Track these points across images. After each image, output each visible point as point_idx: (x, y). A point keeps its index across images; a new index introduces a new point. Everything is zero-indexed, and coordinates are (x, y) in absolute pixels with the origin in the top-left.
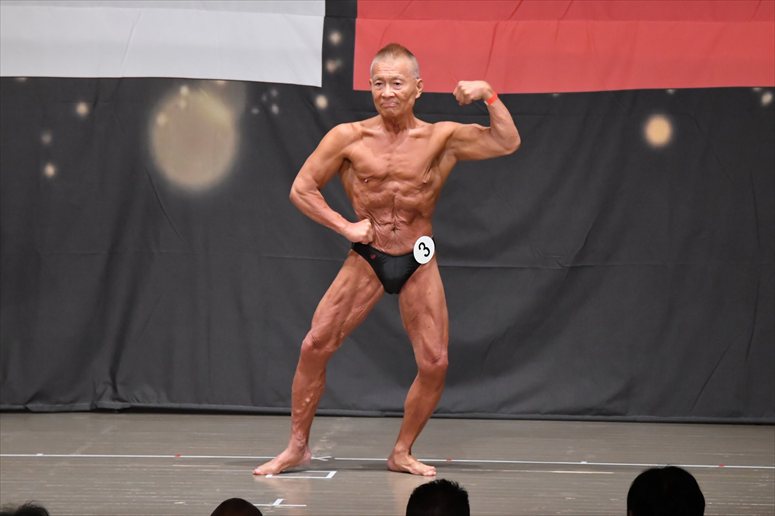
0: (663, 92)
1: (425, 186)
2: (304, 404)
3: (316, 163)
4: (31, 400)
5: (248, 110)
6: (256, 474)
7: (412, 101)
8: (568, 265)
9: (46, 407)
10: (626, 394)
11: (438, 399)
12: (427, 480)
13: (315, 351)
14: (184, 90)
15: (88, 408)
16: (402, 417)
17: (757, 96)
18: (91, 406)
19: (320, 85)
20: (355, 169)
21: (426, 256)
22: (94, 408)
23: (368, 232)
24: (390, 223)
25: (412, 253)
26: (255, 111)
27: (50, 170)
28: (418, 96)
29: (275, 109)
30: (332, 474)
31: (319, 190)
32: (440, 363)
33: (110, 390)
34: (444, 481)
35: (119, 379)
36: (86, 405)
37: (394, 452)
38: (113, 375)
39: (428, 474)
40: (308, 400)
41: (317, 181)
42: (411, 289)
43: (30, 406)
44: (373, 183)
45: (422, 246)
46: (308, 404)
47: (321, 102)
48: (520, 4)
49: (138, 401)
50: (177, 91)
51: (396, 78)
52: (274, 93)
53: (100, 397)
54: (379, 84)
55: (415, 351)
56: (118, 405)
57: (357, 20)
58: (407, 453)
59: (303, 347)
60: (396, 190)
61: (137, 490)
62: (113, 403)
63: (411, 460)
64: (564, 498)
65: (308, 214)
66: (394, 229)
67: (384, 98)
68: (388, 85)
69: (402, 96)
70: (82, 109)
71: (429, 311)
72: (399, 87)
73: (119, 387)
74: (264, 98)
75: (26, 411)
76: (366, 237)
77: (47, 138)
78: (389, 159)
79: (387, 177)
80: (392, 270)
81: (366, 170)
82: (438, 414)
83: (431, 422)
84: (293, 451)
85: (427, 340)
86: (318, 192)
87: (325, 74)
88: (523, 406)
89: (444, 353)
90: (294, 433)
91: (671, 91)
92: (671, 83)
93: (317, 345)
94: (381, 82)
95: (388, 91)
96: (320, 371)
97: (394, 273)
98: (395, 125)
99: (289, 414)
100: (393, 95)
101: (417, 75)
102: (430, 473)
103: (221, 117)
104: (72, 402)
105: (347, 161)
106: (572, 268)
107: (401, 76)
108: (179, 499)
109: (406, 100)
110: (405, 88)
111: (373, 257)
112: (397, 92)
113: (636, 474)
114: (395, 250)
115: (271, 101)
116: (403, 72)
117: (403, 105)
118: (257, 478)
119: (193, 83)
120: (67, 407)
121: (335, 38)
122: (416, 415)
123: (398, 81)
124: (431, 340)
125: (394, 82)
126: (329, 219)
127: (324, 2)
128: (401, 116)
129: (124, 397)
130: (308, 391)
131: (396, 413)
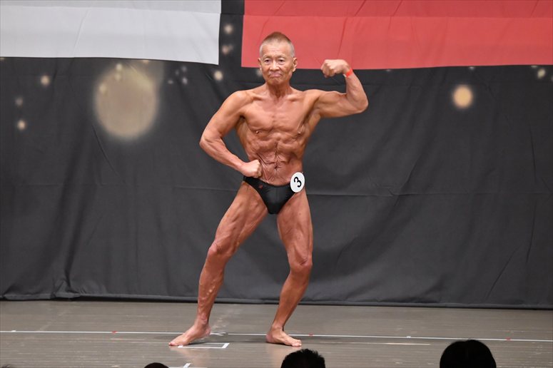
0: (466, 68)
1: (299, 136)
2: (208, 294)
3: (220, 118)
4: (7, 292)
5: (165, 82)
6: (171, 345)
7: (290, 73)
8: (398, 194)
9: (19, 296)
10: (439, 287)
11: (304, 291)
12: (294, 350)
13: (219, 256)
14: (119, 67)
15: (49, 298)
16: (278, 304)
17: (535, 72)
18: (51, 295)
19: (217, 63)
20: (248, 124)
21: (299, 186)
22: (53, 297)
23: (259, 169)
24: (273, 163)
25: (289, 184)
26: (171, 82)
27: (22, 125)
28: (294, 70)
29: (185, 81)
30: (226, 345)
31: (222, 139)
32: (306, 264)
33: (65, 284)
34: (307, 350)
35: (72, 277)
36: (48, 295)
37: (272, 330)
38: (67, 274)
39: (297, 346)
40: (211, 291)
41: (221, 133)
42: (287, 211)
43: (6, 296)
44: (262, 134)
45: (296, 180)
46: (211, 294)
47: (218, 76)
48: (364, 3)
49: (86, 293)
50: (114, 67)
51: (280, 57)
52: (184, 69)
53: (57, 290)
54: (268, 61)
55: (288, 255)
56: (71, 295)
57: (244, 16)
58: (281, 330)
59: (209, 252)
60: (279, 139)
61: (84, 357)
62: (66, 293)
63: (284, 334)
64: (394, 363)
65: (214, 156)
66: (276, 168)
67: (272, 70)
68: (274, 62)
69: (285, 69)
70: (45, 80)
71: (299, 226)
72: (282, 63)
73: (71, 282)
74: (177, 73)
75: (4, 299)
76: (257, 173)
77: (19, 102)
78: (273, 117)
79: (272, 130)
80: (274, 197)
81: (257, 124)
82: (305, 301)
83: (299, 307)
84: (198, 328)
85: (298, 248)
86: (221, 140)
87: (221, 55)
88: (365, 296)
89: (310, 257)
90: (200, 314)
91: (472, 68)
92: (472, 62)
93: (220, 251)
94: (270, 59)
95: (275, 66)
96: (221, 271)
97: (276, 199)
98: (277, 91)
99: (196, 302)
100: (278, 68)
101: (293, 55)
102: (297, 344)
103: (146, 86)
104: (37, 293)
105: (242, 118)
106: (400, 196)
107: (284, 55)
108: (116, 364)
109: (287, 73)
110: (287, 64)
111: (261, 187)
112: (280, 66)
113: (446, 345)
114: (277, 182)
115: (182, 74)
116: (285, 52)
117: (284, 76)
118: (173, 349)
119: (125, 62)
120: (34, 297)
121: (228, 29)
122: (288, 302)
123: (282, 59)
124: (300, 247)
125: (279, 59)
126: (230, 160)
127: (220, 2)
128: (282, 84)
129: (75, 290)
130: (211, 284)
131: (273, 301)
